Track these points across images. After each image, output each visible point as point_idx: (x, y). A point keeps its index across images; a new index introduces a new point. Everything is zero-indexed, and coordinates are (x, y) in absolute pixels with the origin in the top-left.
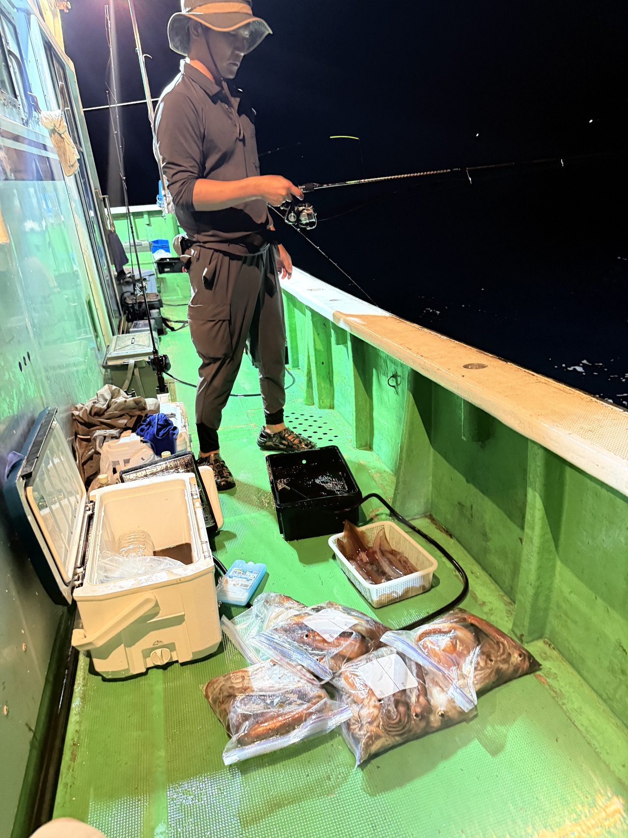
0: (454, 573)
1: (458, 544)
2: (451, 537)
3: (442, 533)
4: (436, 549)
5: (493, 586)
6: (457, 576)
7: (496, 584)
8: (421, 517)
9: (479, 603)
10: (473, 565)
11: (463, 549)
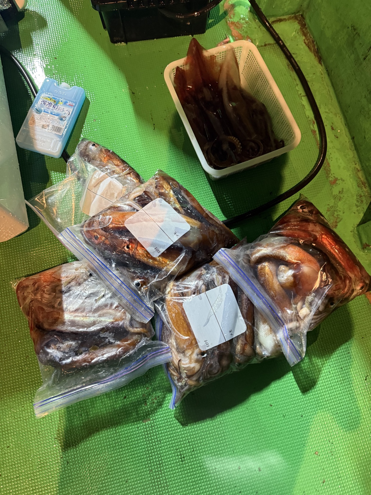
0: (312, 126)
1: (326, 76)
2: (320, 62)
3: (310, 53)
4: (298, 82)
5: (351, 154)
6: (314, 132)
7: (355, 152)
8: (289, 19)
9: (331, 179)
10: (335, 115)
11: (330, 84)
